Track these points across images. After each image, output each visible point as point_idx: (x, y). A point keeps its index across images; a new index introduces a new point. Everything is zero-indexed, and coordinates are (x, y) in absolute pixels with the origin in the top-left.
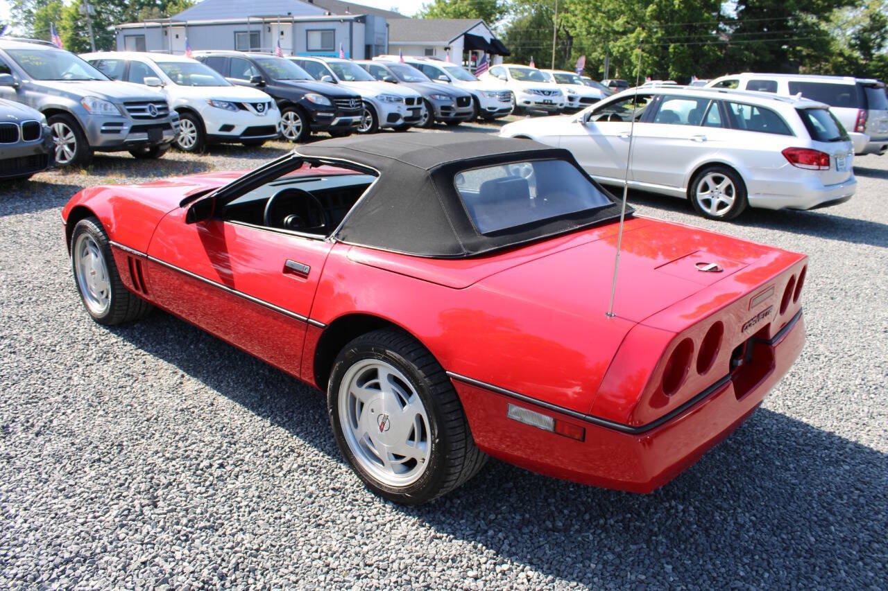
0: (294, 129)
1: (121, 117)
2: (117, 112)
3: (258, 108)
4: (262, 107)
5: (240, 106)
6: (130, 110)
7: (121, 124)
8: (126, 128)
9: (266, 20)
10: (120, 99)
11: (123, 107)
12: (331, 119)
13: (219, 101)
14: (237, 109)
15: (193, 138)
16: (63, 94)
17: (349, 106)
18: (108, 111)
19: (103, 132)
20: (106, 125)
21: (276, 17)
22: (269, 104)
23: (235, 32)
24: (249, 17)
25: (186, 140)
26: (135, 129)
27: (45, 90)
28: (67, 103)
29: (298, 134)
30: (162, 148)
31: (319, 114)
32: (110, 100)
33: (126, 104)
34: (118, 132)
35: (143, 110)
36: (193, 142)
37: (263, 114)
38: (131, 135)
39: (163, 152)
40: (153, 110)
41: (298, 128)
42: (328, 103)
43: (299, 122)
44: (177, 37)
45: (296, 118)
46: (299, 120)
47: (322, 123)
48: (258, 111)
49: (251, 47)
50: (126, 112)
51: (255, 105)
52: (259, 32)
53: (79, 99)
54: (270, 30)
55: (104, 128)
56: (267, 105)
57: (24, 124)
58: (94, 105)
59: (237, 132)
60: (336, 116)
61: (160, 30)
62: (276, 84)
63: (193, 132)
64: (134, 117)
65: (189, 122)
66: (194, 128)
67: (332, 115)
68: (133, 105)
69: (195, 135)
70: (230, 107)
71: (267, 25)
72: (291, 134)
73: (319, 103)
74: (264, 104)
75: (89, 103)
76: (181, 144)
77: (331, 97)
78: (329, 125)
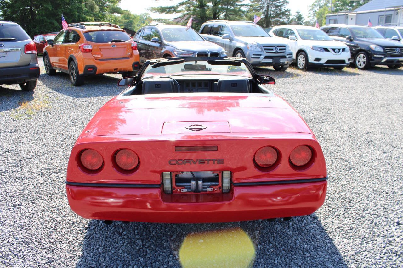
0: (362, 63)
1: (261, 52)
2: (260, 50)
3: (336, 51)
4: (338, 51)
5: (326, 50)
6: (265, 49)
7: (260, 55)
8: (262, 57)
9: (396, 8)
10: (262, 44)
11: (263, 48)
12: (381, 58)
13: (316, 47)
14: (324, 51)
15: (304, 63)
16: (242, 42)
17: (395, 52)
18: (257, 49)
19: (252, 57)
20: (254, 55)
21: (400, 6)
22: (344, 50)
23: (379, 16)
24: (386, 8)
25: (301, 64)
26: (266, 57)
27: (237, 41)
28: (241, 45)
29: (364, 65)
30: (285, 66)
31: (375, 56)
32: (258, 45)
33: (264, 46)
34: (259, 58)
35: (272, 49)
36: (304, 65)
37: (339, 54)
38: (265, 59)
39: (286, 68)
40: (276, 50)
41: (364, 62)
42: (382, 50)
43: (365, 60)
44: (352, 19)
45: (364, 57)
46: (365, 59)
47: (377, 60)
48: (335, 52)
49: (386, 23)
50: (264, 50)
51: (334, 50)
52: (391, 15)
53: (246, 44)
54: (397, 14)
55: (253, 56)
56: (341, 50)
57: (211, 53)
58: (251, 47)
59: (322, 62)
60: (385, 57)
61: (345, 16)
62: (357, 40)
63: (304, 61)
64: (267, 52)
65: (303, 56)
66: (304, 59)
67: (383, 56)
68: (268, 47)
69: (304, 62)
70: (322, 50)
71: (396, 11)
72: (361, 65)
73: (377, 50)
74: (339, 50)
75: (249, 46)
76: (299, 66)
77: (384, 47)
78: (381, 62)
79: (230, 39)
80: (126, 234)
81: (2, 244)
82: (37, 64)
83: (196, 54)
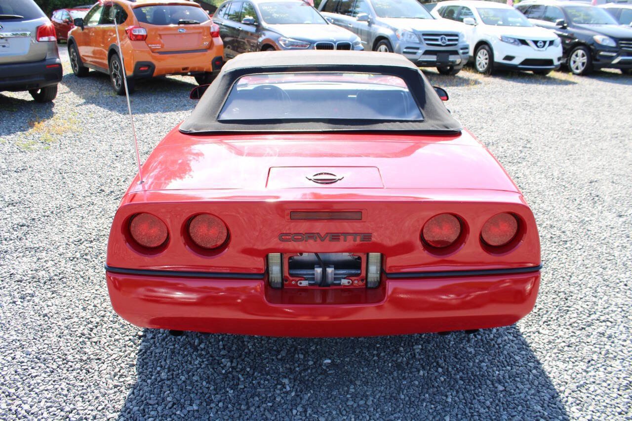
0: (580, 65)
1: (419, 43)
2: (418, 41)
3: (539, 44)
4: (542, 44)
5: (523, 42)
6: (425, 39)
7: (418, 49)
8: (421, 52)
10: (420, 32)
11: (421, 36)
12: (612, 58)
13: (507, 38)
14: (520, 44)
15: (486, 64)
16: (388, 27)
18: (412, 39)
19: (404, 52)
20: (407, 48)
22: (551, 43)
25: (482, 65)
26: (427, 53)
27: (380, 24)
28: (387, 32)
29: (583, 68)
30: (456, 68)
31: (602, 53)
32: (415, 32)
33: (424, 35)
34: (415, 53)
35: (437, 40)
36: (486, 66)
37: (544, 49)
38: (424, 56)
39: (458, 71)
40: (444, 40)
41: (583, 64)
42: (612, 44)
43: (585, 59)
45: (583, 56)
46: (585, 58)
47: (605, 61)
50: (423, 40)
51: (536, 42)
53: (395, 30)
55: (405, 50)
56: (547, 44)
57: (338, 44)
58: (403, 35)
59: (516, 62)
60: (618, 55)
62: (574, 27)
63: (486, 59)
64: (428, 44)
65: (485, 52)
66: (487, 56)
67: (614, 54)
68: (429, 36)
69: (487, 61)
70: (516, 43)
72: (577, 68)
74: (545, 42)
75: (399, 33)
76: (478, 67)
77: (617, 40)
78: (610, 63)
79: (368, 22)
80: (204, 348)
81: (4, 362)
82: (58, 60)
83: (315, 45)
